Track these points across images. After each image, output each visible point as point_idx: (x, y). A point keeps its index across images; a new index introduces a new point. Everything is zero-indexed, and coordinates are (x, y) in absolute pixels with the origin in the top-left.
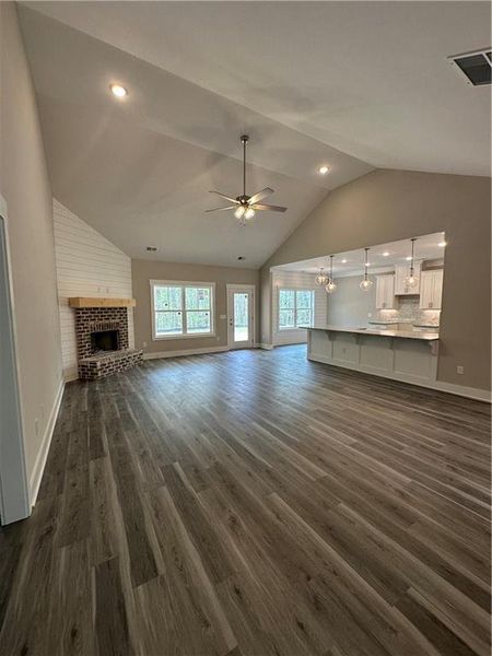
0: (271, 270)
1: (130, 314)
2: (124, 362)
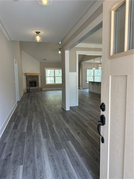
0: (82, 63)
1: (39, 77)
2: (37, 89)
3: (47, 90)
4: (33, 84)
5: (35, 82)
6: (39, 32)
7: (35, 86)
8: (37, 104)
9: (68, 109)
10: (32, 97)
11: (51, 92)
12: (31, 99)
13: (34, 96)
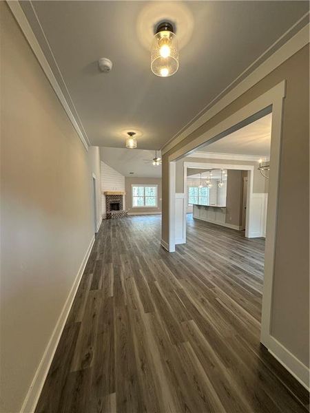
1: (124, 197)
2: (120, 214)
3: (133, 215)
4: (116, 207)
5: (118, 204)
6: (134, 134)
7: (118, 209)
8: (123, 240)
9: (172, 249)
10: (114, 226)
11: (140, 218)
12: (114, 231)
13: (117, 225)
